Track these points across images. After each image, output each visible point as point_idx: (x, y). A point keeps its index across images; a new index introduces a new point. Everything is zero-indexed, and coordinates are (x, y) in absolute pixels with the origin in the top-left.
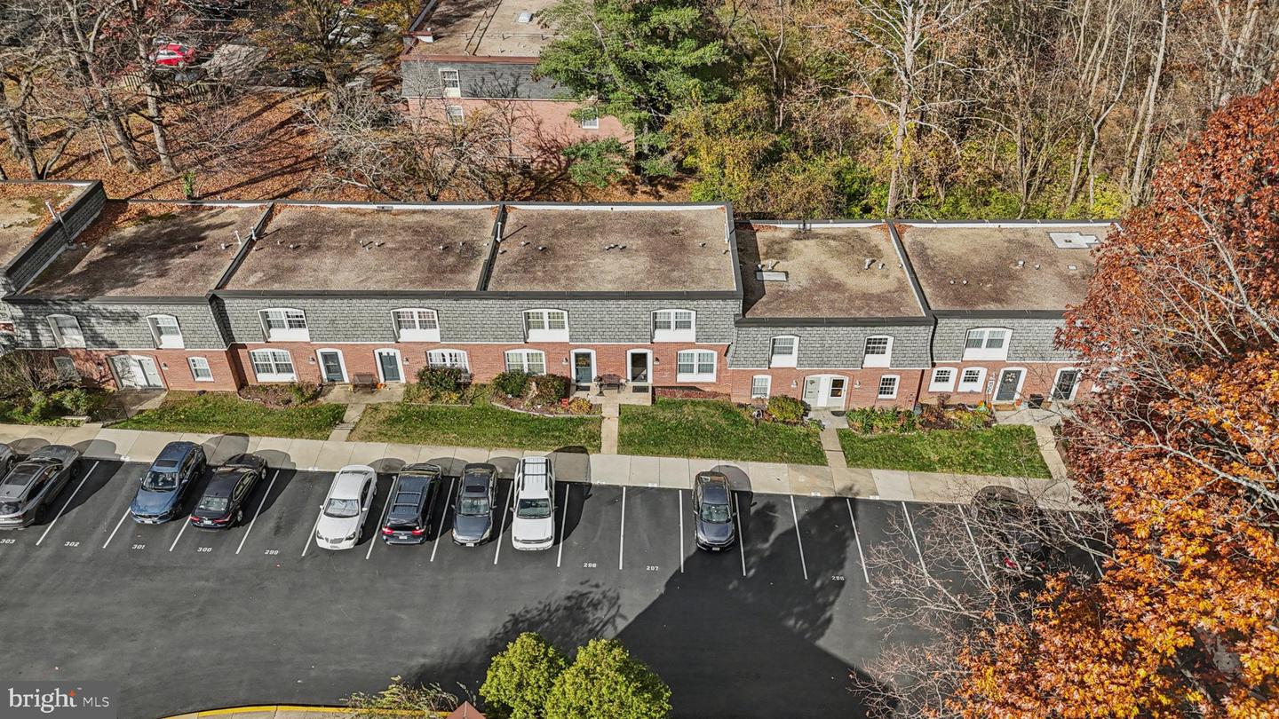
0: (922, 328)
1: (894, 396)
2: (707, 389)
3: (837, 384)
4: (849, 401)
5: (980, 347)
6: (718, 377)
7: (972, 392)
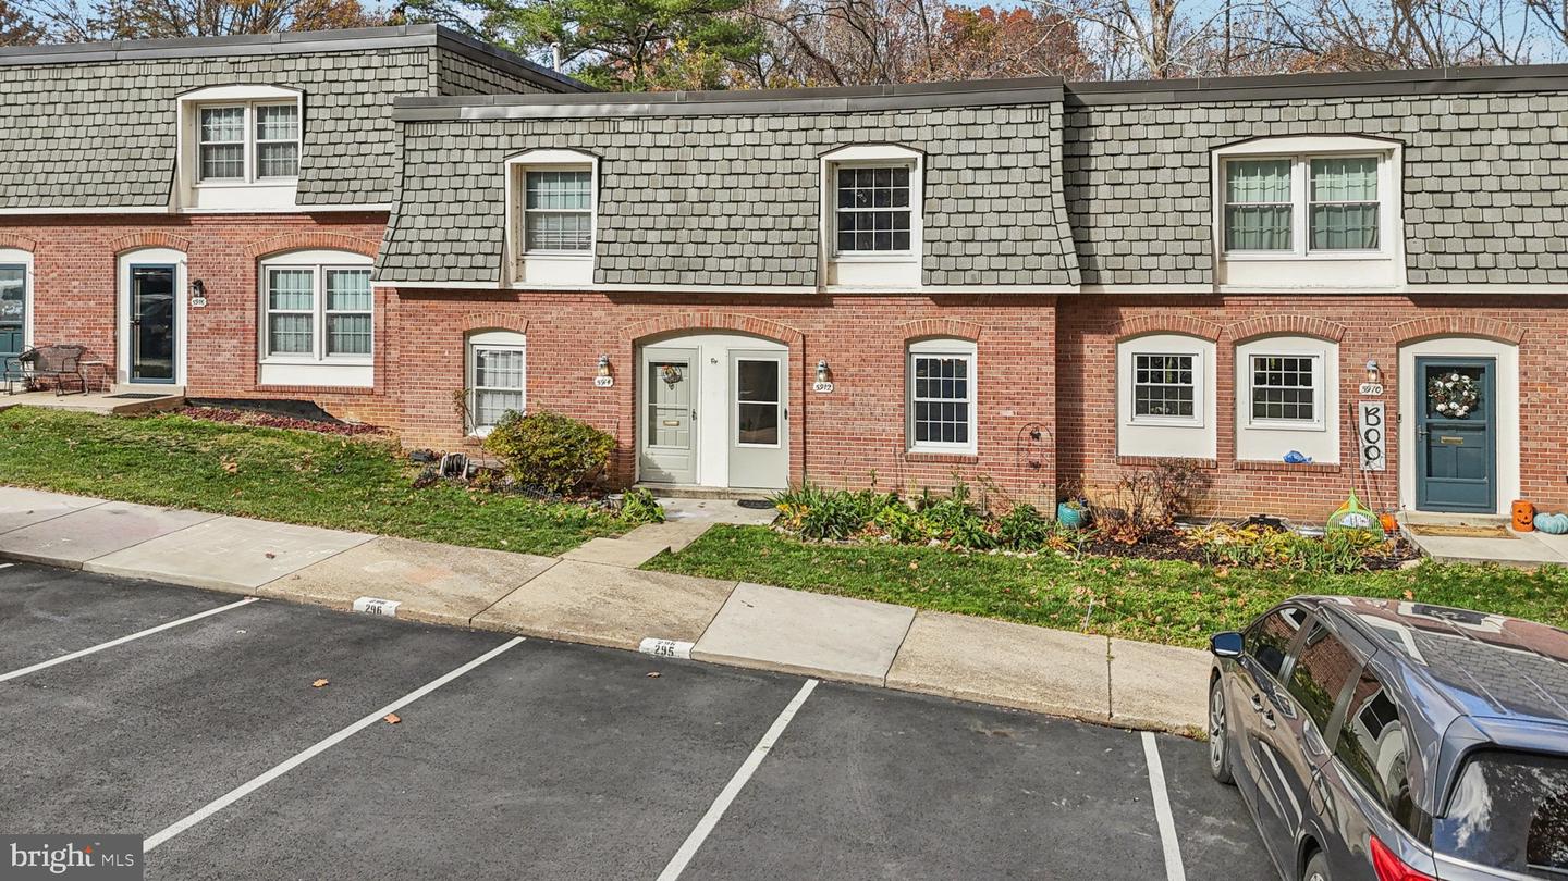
0: (1019, 115)
1: (969, 448)
2: (351, 417)
3: (757, 380)
4: (802, 457)
5: (1287, 246)
6: (382, 367)
7: (1295, 463)
